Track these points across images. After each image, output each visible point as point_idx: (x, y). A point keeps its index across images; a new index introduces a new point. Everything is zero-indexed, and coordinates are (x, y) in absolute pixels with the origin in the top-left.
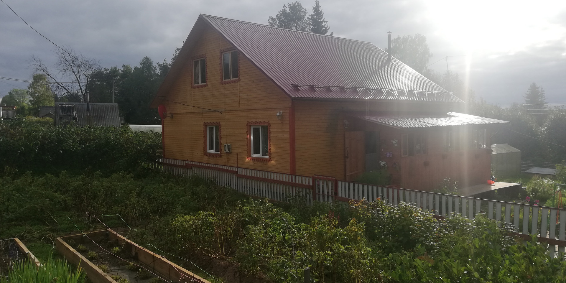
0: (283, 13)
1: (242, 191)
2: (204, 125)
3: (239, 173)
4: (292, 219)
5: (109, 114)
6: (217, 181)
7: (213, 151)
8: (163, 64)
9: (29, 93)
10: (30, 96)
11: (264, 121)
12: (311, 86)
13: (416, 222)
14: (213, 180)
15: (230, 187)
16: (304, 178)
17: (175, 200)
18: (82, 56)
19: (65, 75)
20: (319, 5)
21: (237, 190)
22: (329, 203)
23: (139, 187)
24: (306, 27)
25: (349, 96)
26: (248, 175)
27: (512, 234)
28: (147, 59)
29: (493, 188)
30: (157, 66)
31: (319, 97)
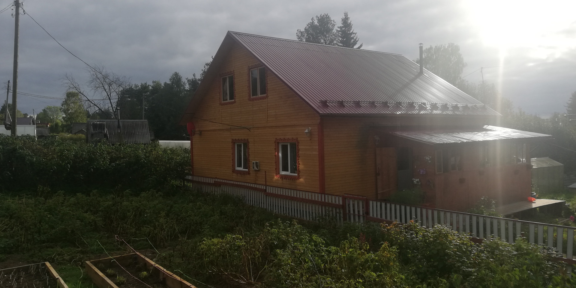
0: (312, 25)
1: (271, 210)
2: (232, 142)
3: (267, 191)
4: (322, 242)
5: (139, 131)
6: (245, 199)
7: (241, 169)
8: (192, 80)
9: (62, 110)
10: (63, 113)
11: (293, 138)
12: (340, 101)
13: (452, 247)
14: (241, 198)
15: (258, 206)
16: (333, 197)
17: (204, 220)
18: (113, 74)
19: (97, 92)
20: (348, 16)
21: (266, 209)
22: (360, 223)
23: (168, 206)
24: (335, 40)
25: (380, 112)
26: (277, 193)
27: (555, 260)
28: (176, 74)
29: (534, 206)
30: (186, 81)
31: (349, 113)
